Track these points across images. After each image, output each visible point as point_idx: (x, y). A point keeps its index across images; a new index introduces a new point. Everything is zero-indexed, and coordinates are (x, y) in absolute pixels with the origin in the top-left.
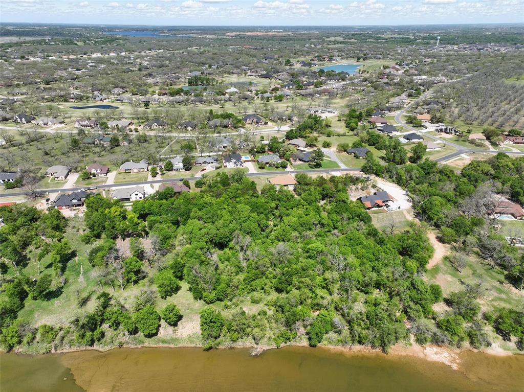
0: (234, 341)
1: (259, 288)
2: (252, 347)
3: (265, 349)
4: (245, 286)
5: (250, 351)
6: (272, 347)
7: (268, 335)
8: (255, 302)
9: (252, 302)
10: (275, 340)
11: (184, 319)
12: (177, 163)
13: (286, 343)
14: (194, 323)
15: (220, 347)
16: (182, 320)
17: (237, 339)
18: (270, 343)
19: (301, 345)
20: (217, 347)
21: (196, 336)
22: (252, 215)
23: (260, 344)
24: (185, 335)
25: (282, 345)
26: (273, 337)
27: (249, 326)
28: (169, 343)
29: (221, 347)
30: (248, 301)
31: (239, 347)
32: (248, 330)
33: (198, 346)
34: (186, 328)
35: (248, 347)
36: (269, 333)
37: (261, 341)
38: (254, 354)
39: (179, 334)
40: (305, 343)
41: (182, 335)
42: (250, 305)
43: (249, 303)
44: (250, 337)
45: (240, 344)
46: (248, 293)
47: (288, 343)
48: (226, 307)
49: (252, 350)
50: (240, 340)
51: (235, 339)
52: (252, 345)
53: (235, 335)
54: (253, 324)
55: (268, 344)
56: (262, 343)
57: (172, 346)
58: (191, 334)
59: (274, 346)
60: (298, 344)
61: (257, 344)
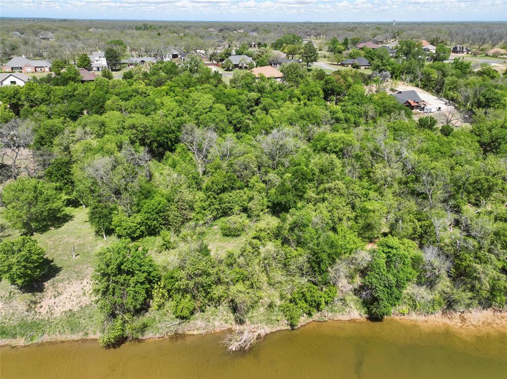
0: (183, 318)
1: (237, 208)
2: (230, 331)
3: (263, 332)
4: (207, 203)
5: (226, 341)
6: (279, 328)
7: (266, 300)
8: (229, 233)
9: (226, 235)
10: (284, 310)
11: (60, 276)
12: (97, 58)
13: (310, 314)
14: (85, 282)
15: (149, 335)
16: (57, 278)
17: (192, 313)
18: (274, 318)
19: (346, 317)
20: (140, 337)
21: (87, 312)
22: (217, 105)
23: (248, 322)
24: (58, 313)
25: (303, 320)
26: (278, 302)
27: (219, 282)
28: (14, 336)
29: (151, 335)
30: (216, 234)
31: (196, 332)
32: (218, 291)
33: (91, 336)
34: (65, 295)
35: (217, 330)
36: (269, 295)
37: (250, 315)
38: (234, 347)
39: (43, 311)
40: (356, 313)
41: (51, 311)
42: (220, 241)
43: (218, 236)
44: (224, 308)
45: (198, 326)
46: (215, 218)
47: (316, 316)
48: (167, 246)
49: (229, 336)
50: (198, 314)
51: (186, 313)
52: (228, 326)
53: (187, 302)
54: (229, 274)
55: (269, 321)
56: (255, 320)
57: (21, 342)
58: (76, 309)
59: (284, 325)
60: (339, 316)
61: (241, 322)
